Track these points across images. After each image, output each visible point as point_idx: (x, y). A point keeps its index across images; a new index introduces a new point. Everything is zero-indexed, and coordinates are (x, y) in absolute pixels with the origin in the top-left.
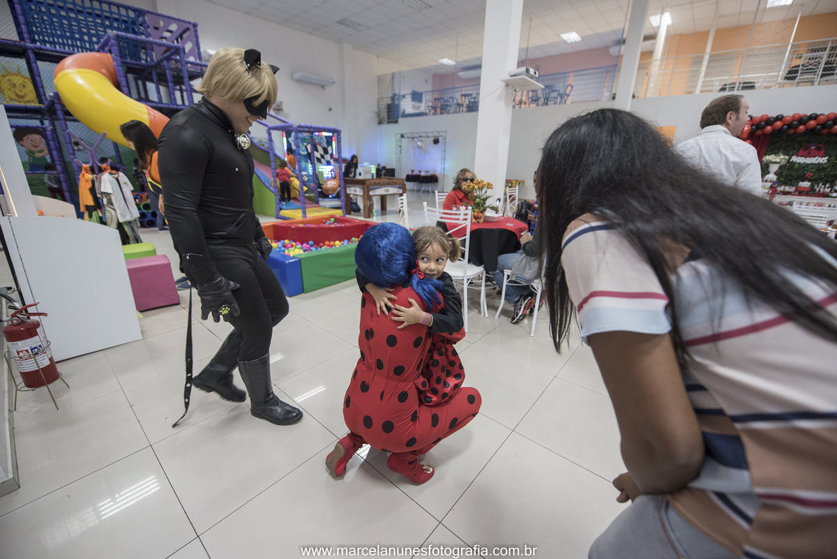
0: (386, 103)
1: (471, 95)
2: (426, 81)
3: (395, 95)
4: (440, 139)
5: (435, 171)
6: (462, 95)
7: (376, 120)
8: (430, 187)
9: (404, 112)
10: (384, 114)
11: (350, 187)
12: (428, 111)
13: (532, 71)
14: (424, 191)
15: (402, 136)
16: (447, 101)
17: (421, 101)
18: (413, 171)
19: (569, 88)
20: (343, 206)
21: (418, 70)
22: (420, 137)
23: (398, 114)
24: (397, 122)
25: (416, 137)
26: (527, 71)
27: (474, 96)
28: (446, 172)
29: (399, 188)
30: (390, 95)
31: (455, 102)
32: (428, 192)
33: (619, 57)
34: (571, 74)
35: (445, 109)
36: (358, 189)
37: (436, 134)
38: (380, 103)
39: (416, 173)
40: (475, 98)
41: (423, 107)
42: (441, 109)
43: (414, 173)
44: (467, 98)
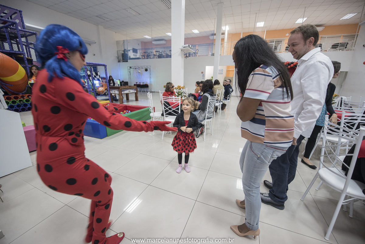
0: (121, 53)
1: (159, 51)
2: (139, 44)
3: (125, 49)
4: (148, 69)
5: (147, 82)
6: (156, 51)
7: (117, 60)
8: (145, 89)
9: (130, 57)
10: (121, 58)
11: (112, 90)
12: (141, 57)
13: (190, 46)
14: (142, 91)
15: (131, 68)
16: (149, 53)
17: (137, 53)
18: (137, 83)
19: (197, 51)
20: (110, 99)
21: (135, 39)
22: (139, 68)
23: (128, 58)
24: (127, 61)
25: (137, 68)
26: (189, 46)
27: (161, 52)
28: (152, 83)
29: (135, 90)
30: (123, 49)
31: (153, 54)
32: (145, 91)
33: (214, 40)
34: (197, 46)
35: (149, 57)
36: (116, 91)
37: (146, 67)
38: (119, 53)
39: (138, 83)
40: (161, 53)
41: (138, 55)
42: (147, 57)
43: (138, 84)
44: (158, 52)
